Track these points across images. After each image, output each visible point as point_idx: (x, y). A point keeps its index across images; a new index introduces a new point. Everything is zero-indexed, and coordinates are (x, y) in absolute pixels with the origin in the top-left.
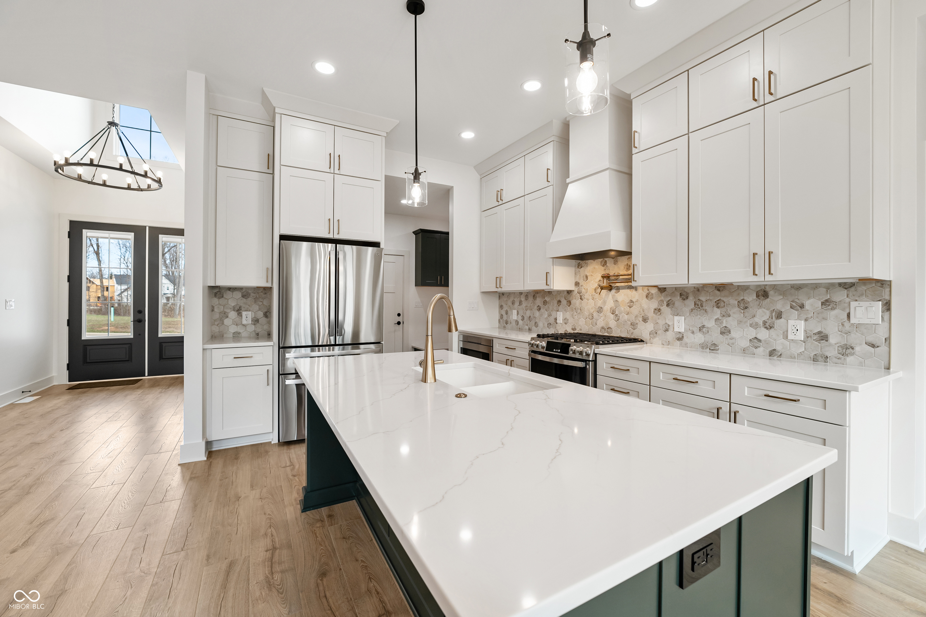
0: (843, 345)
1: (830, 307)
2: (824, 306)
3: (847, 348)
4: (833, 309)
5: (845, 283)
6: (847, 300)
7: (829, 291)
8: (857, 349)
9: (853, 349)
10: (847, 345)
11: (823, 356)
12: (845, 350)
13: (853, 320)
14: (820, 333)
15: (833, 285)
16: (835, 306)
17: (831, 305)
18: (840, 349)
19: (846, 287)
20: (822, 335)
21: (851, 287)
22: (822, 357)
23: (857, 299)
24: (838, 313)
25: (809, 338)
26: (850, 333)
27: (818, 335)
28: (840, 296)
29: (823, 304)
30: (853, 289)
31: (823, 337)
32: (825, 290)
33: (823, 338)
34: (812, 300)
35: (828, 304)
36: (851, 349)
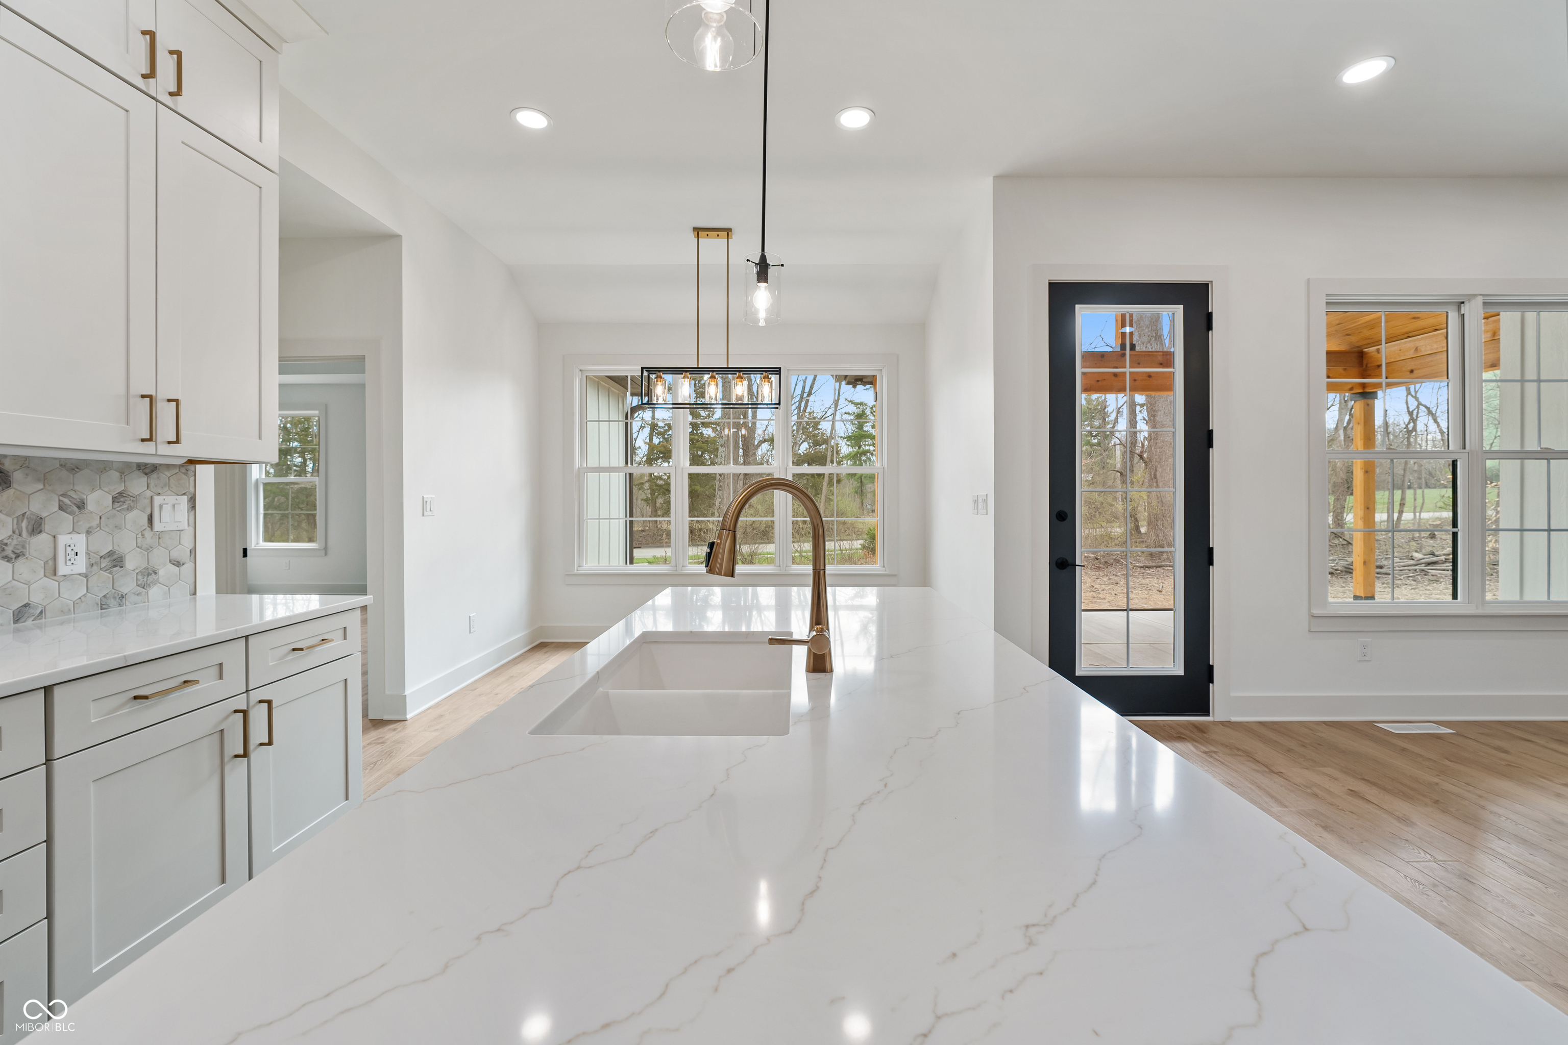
0: (144, 570)
1: (125, 506)
2: (117, 505)
3: (149, 574)
4: (130, 509)
5: (146, 465)
6: (149, 493)
7: (123, 476)
8: (161, 572)
9: (156, 573)
10: (149, 569)
11: (116, 595)
12: (146, 577)
13: (158, 526)
14: (111, 553)
15: (128, 465)
16: (132, 504)
17: (127, 502)
18: (140, 577)
19: (147, 471)
20: (115, 557)
21: (153, 471)
22: (115, 598)
23: (160, 492)
24: (137, 517)
25: (95, 567)
26: (152, 548)
27: (108, 559)
28: (138, 485)
29: (115, 500)
30: (154, 475)
31: (116, 561)
32: (118, 474)
33: (116, 563)
34: (98, 494)
35: (122, 499)
36: (153, 574)
